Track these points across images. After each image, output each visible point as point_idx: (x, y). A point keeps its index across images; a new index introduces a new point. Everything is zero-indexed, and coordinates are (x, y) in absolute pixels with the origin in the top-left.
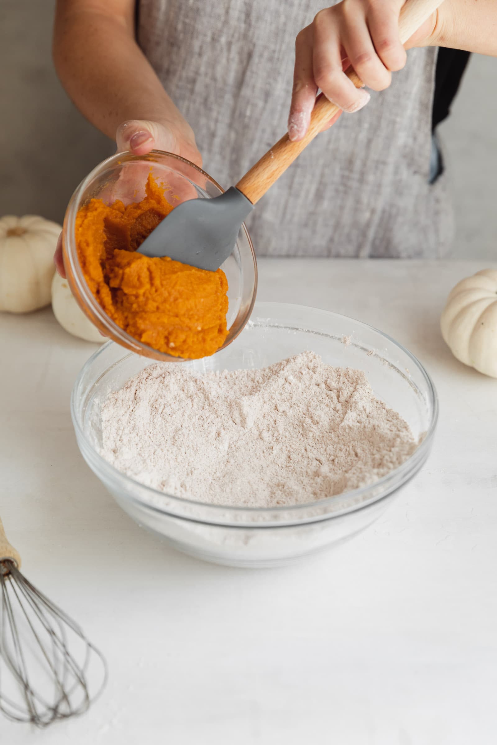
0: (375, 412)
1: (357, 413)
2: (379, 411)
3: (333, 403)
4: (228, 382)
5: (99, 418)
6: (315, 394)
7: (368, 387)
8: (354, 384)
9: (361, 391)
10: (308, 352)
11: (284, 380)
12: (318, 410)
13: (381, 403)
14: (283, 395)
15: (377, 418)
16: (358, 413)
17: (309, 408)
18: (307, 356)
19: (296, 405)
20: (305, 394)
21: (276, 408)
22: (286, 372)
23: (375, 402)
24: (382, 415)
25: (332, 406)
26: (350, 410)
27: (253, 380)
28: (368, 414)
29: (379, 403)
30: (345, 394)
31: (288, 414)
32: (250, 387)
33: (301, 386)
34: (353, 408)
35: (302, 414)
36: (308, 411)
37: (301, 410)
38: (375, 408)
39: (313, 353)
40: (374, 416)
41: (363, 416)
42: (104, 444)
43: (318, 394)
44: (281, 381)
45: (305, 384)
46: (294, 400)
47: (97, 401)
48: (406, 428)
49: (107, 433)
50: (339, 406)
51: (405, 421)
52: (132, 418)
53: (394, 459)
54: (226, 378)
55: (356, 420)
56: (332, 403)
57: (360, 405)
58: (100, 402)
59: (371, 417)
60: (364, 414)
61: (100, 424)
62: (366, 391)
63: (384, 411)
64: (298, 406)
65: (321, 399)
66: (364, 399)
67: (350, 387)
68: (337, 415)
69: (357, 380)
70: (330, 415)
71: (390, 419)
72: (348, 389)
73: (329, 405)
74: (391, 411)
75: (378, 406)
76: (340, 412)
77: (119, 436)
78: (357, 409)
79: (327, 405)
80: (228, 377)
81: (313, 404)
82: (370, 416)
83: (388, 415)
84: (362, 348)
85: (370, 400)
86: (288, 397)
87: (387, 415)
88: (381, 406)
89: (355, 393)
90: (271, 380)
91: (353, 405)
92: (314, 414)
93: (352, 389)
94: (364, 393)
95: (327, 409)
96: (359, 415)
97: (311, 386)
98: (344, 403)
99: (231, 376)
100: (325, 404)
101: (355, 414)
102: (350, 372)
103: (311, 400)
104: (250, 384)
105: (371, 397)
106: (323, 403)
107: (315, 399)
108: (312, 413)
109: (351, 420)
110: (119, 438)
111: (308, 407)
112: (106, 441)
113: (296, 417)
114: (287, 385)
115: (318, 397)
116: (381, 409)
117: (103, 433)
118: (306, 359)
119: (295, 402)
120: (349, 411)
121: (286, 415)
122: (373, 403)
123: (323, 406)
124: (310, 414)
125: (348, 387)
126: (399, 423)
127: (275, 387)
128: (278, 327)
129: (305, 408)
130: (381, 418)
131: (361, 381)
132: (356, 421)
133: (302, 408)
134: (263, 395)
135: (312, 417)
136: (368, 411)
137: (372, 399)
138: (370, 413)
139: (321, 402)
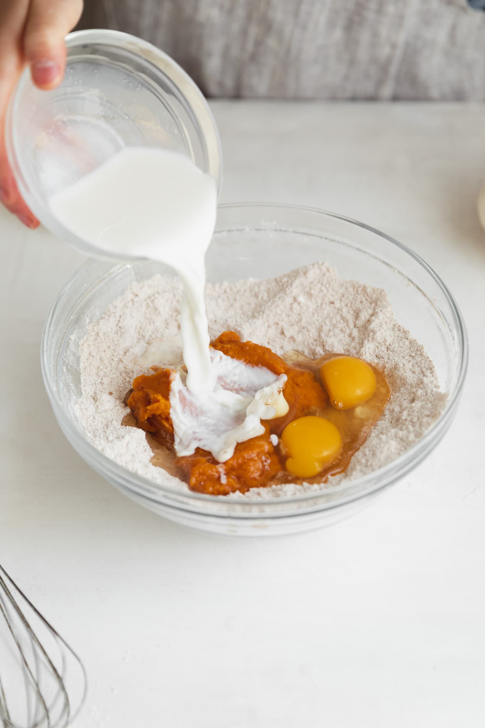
0: (397, 345)
1: (375, 345)
2: (401, 342)
3: (349, 328)
4: (228, 298)
5: (76, 357)
6: (328, 316)
7: (389, 310)
8: (373, 305)
9: (381, 316)
10: (321, 263)
11: (292, 298)
12: (331, 337)
13: (404, 331)
14: (291, 318)
15: (399, 352)
16: (377, 344)
17: (321, 333)
18: (319, 268)
19: (306, 329)
20: (316, 315)
21: (282, 333)
22: (295, 289)
23: (397, 330)
24: (404, 349)
25: (348, 332)
26: (367, 340)
27: (256, 296)
28: (388, 346)
29: (402, 331)
30: (364, 316)
31: (297, 340)
32: (253, 305)
33: (312, 306)
34: (370, 339)
35: (312, 340)
36: (319, 336)
37: (311, 335)
38: (397, 337)
39: (327, 264)
40: (395, 350)
41: (383, 348)
42: (82, 390)
43: (331, 315)
44: (289, 300)
45: (317, 302)
46: (303, 323)
47: (73, 337)
48: (431, 369)
49: (85, 375)
50: (355, 333)
51: (430, 359)
52: (115, 355)
53: (415, 419)
54: (225, 292)
55: (374, 353)
56: (347, 328)
57: (378, 336)
58: (77, 337)
59: (392, 350)
60: (383, 346)
61: (78, 364)
62: (386, 315)
63: (407, 343)
64: (308, 331)
65: (334, 322)
66: (384, 326)
67: (368, 308)
68: (353, 344)
69: (376, 300)
70: (345, 343)
71: (413, 354)
72: (366, 311)
73: (344, 330)
74: (415, 342)
75: (401, 335)
76: (357, 341)
77: (100, 378)
78: (375, 340)
79: (342, 330)
80: (228, 290)
81: (325, 329)
82: (390, 349)
83: (412, 349)
84: (384, 262)
85: (391, 326)
86: (297, 320)
87: (410, 349)
88: (404, 335)
89: (373, 318)
90: (277, 299)
91: (371, 334)
92: (326, 342)
93: (370, 311)
94: (384, 319)
95: (341, 336)
96: (378, 347)
97: (324, 306)
98: (361, 329)
99: (231, 290)
100: (340, 329)
101: (373, 345)
102: (369, 290)
103: (323, 323)
104: (253, 301)
105: (392, 323)
106: (337, 327)
107: (328, 322)
108: (323, 341)
109: (368, 354)
110: (100, 380)
111: (320, 330)
112: (85, 386)
113: (306, 343)
114: (295, 305)
115: (332, 319)
116: (404, 339)
117: (81, 376)
118: (318, 271)
119: (305, 326)
120: (366, 342)
121: (294, 341)
122: (395, 331)
123: (337, 331)
124: (321, 341)
125: (366, 308)
126: (423, 361)
127: (282, 307)
128: (285, 231)
129: (316, 334)
130: (403, 352)
131: (381, 302)
132: (374, 355)
133: (313, 333)
134: (268, 317)
135: (324, 346)
136: (387, 343)
137: (393, 325)
138: (391, 344)
139: (335, 326)
